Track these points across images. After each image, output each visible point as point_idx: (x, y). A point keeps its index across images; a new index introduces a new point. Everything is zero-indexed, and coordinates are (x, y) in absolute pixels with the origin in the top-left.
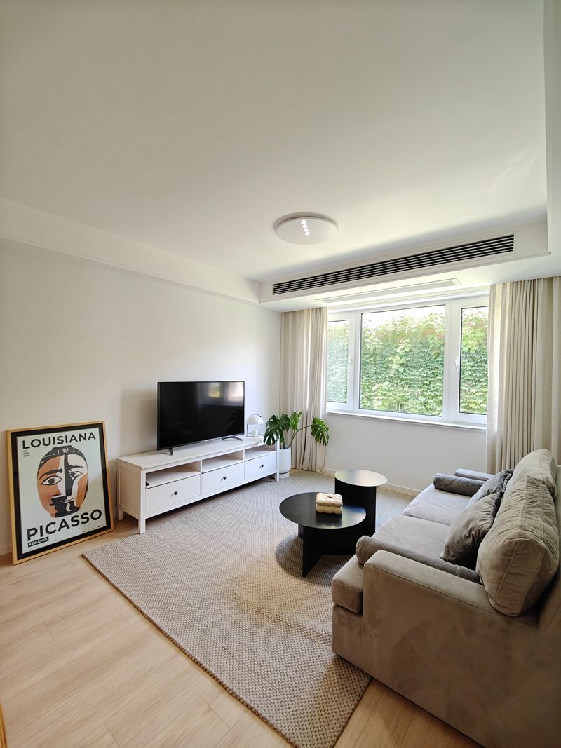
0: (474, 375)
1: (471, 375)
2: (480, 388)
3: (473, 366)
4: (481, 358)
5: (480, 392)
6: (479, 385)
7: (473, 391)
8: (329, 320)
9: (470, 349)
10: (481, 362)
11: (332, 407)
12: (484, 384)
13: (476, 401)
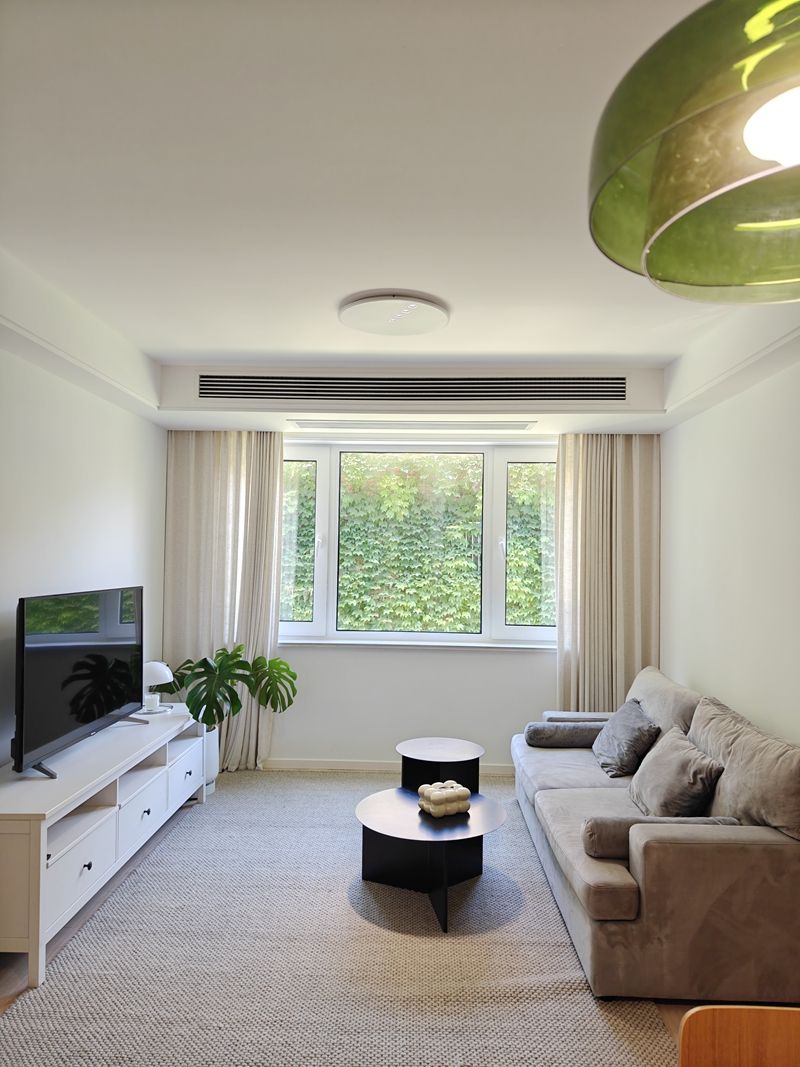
0: (402, 558)
1: (398, 559)
2: (411, 581)
3: (401, 544)
4: (411, 530)
5: (412, 587)
6: (410, 577)
7: (401, 586)
8: (285, 458)
9: (395, 514)
10: (412, 536)
11: (287, 632)
12: (417, 575)
13: (405, 604)
